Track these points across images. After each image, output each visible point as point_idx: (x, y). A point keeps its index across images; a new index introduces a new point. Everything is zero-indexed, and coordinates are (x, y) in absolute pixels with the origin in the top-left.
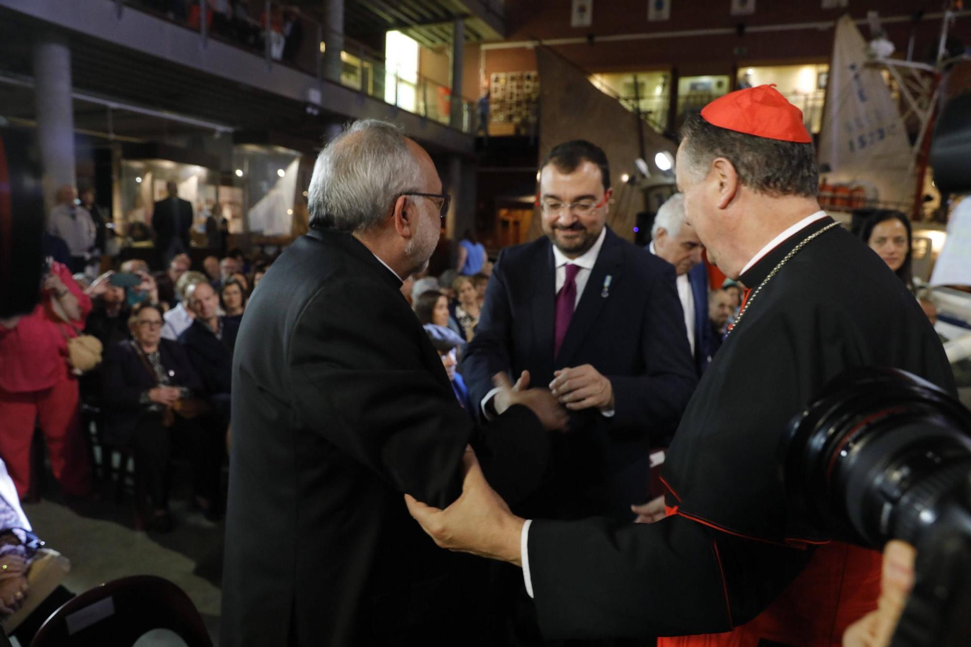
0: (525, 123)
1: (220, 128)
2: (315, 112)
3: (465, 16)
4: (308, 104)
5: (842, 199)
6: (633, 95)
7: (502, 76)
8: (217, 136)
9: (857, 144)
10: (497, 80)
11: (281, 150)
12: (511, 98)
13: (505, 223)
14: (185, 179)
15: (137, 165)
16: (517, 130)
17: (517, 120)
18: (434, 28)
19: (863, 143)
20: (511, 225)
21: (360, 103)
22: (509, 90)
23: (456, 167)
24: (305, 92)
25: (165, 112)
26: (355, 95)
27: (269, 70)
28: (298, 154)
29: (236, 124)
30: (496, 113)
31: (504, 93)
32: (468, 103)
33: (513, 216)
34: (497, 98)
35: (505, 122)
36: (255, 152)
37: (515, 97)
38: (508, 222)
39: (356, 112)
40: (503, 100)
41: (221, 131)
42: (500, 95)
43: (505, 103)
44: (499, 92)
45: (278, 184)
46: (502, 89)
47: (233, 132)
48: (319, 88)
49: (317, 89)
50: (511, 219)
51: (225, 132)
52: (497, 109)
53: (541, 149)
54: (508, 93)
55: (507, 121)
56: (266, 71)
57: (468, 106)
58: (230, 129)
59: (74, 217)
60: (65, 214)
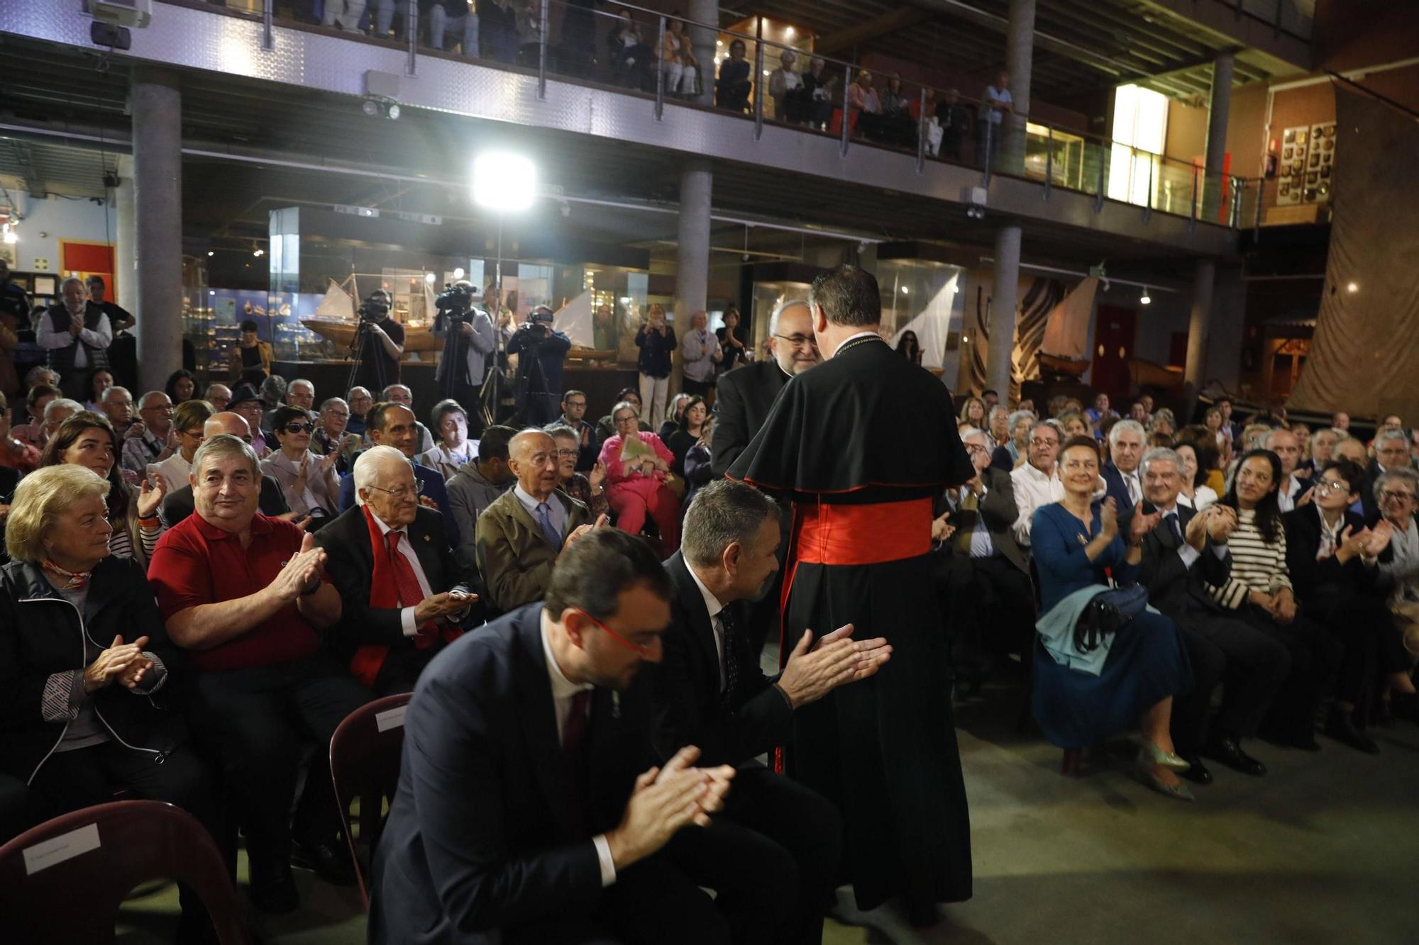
0: (1330, 203)
1: (865, 240)
2: (979, 215)
3: (1234, 50)
4: (970, 206)
7: (1301, 130)
10: (1292, 139)
11: (938, 264)
12: (1316, 164)
13: (1284, 360)
15: (772, 286)
16: (1321, 213)
17: (1322, 197)
18: (1188, 73)
20: (1295, 360)
21: (1044, 198)
22: (1312, 151)
23: (1207, 276)
24: (966, 192)
25: (809, 226)
26: (1038, 187)
27: (921, 169)
28: (958, 268)
29: (884, 234)
30: (1288, 191)
31: (1303, 157)
32: (1238, 179)
33: (1299, 348)
34: (1290, 167)
35: (1302, 203)
36: (905, 266)
37: (1322, 163)
38: (1290, 357)
39: (1038, 209)
40: (1300, 169)
41: (865, 244)
42: (1294, 161)
43: (1305, 173)
44: (1295, 156)
45: (932, 304)
46: (1300, 152)
47: (879, 245)
48: (985, 185)
49: (982, 187)
50: (1296, 353)
51: (871, 244)
52: (1288, 184)
53: (1332, 246)
54: (1310, 157)
55: (1305, 201)
56: (917, 171)
57: (1240, 184)
58: (876, 241)
59: (703, 342)
60: (696, 339)
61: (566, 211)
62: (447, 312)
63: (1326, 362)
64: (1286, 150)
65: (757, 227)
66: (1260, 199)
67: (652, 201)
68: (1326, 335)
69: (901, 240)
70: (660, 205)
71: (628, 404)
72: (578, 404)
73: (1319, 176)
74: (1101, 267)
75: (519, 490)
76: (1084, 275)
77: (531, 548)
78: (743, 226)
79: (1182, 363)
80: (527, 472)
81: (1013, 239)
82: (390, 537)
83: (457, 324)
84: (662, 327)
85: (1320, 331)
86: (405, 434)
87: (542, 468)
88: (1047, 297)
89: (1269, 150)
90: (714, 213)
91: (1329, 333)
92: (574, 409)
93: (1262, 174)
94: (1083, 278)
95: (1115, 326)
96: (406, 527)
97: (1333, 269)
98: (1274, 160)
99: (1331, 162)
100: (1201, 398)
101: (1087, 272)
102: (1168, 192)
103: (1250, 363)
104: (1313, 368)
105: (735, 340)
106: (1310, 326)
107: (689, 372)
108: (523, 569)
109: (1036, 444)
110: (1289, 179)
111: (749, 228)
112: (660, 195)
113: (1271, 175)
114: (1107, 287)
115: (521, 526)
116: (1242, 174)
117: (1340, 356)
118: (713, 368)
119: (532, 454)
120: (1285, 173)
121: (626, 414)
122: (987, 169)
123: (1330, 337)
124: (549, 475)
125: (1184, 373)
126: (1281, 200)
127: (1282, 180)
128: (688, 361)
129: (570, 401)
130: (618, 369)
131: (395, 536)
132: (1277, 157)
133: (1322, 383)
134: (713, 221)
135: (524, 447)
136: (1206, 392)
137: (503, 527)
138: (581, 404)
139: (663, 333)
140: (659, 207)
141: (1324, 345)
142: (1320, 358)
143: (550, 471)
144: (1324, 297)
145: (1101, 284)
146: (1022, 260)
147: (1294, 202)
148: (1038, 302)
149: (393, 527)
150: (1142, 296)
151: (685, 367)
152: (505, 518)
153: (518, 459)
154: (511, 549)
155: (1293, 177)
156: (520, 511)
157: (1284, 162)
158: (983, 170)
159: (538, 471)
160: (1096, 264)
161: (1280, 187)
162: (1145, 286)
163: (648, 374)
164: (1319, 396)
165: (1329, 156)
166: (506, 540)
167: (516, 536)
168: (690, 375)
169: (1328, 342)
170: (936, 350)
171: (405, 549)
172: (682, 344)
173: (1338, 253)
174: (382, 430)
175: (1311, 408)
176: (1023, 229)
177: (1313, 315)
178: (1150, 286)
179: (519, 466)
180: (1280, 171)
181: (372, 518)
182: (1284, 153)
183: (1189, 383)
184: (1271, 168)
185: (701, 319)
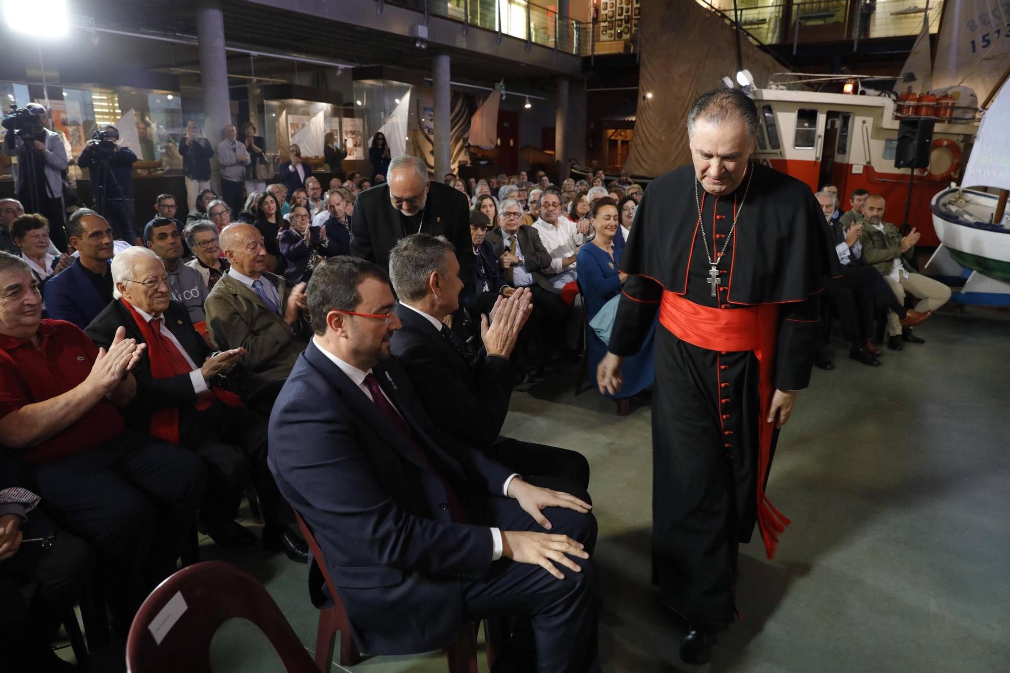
0: (633, 40)
1: (341, 66)
2: (423, 46)
4: (417, 39)
5: (928, 106)
6: (733, 7)
8: (339, 73)
9: (980, 43)
11: (395, 83)
12: (621, 15)
13: (614, 143)
14: (315, 114)
15: (275, 103)
16: (627, 47)
17: (626, 37)
19: (987, 42)
20: (619, 143)
21: (465, 34)
22: (618, 5)
23: (564, 88)
24: (413, 29)
25: (295, 55)
26: (460, 26)
27: (381, 10)
28: (411, 86)
29: (354, 62)
30: (606, 31)
31: (614, 9)
32: (577, 22)
33: (621, 135)
34: (606, 15)
35: (615, 40)
36: (372, 85)
37: (624, 14)
38: (616, 141)
39: (462, 43)
40: (612, 17)
41: (342, 69)
42: (608, 12)
43: (615, 20)
44: (609, 9)
45: (393, 113)
46: (611, 5)
47: (353, 68)
48: (425, 23)
49: (423, 25)
50: (620, 138)
51: (346, 69)
52: (606, 27)
53: (641, 68)
54: (617, 9)
55: (617, 39)
56: (379, 12)
57: (578, 25)
58: (351, 67)
59: (234, 150)
60: (229, 148)
61: (96, 41)
62: (17, 131)
63: (643, 145)
64: (603, 3)
65: (259, 56)
66: (593, 36)
67: (168, 33)
68: (642, 127)
69: (365, 66)
70: (175, 37)
71: (220, 202)
72: (169, 206)
73: (623, 21)
74: (501, 83)
75: (233, 273)
76: (492, 89)
77: (260, 315)
78: (249, 55)
79: (554, 149)
80: (244, 258)
81: (444, 64)
82: (152, 324)
83: (29, 142)
84: (200, 139)
85: (638, 123)
86: (103, 237)
87: (256, 254)
88: (462, 107)
89: (593, 3)
90: (227, 45)
91: (643, 124)
92: (166, 210)
93: (590, 20)
94: (490, 92)
95: (506, 124)
96: (162, 314)
97: (643, 83)
98: (597, 11)
99: (629, 14)
100: (573, 170)
101: (494, 88)
102: (532, 30)
103: (592, 146)
104: (636, 147)
105: (255, 146)
106: (632, 121)
107: (225, 174)
108: (256, 333)
109: (546, 207)
110: (606, 24)
111: (253, 56)
112: (175, 29)
113: (596, 20)
114: (504, 97)
115: (246, 300)
116: (579, 20)
117: (651, 139)
118: (245, 169)
119: (246, 244)
120: (604, 19)
121: (220, 209)
122: (426, 12)
123: (644, 128)
124: (261, 258)
125: (555, 154)
126: (603, 38)
127: (602, 24)
128: (224, 167)
129: (162, 204)
130: (166, 176)
131: (155, 322)
132: (598, 8)
133: (641, 157)
134: (227, 51)
135: (237, 239)
136: (575, 166)
137: (233, 304)
138: (171, 206)
139: (202, 144)
140: (174, 39)
141: (642, 134)
142: (639, 141)
143: (263, 256)
144: (639, 102)
145: (502, 95)
146: (452, 80)
147: (609, 39)
148: (457, 109)
149: (153, 314)
150: (525, 103)
151: (222, 171)
152: (232, 297)
153: (232, 249)
154: (243, 319)
155: (609, 22)
156: (243, 289)
157: (603, 12)
158: (423, 13)
159: (251, 257)
160: (499, 82)
161: (601, 29)
162: (527, 96)
163: (193, 178)
164: (641, 165)
165: (628, 8)
166: (238, 313)
167: (245, 308)
168: (227, 177)
169: (643, 131)
170: (400, 147)
171: (166, 332)
172: (217, 153)
173: (645, 74)
174: (80, 237)
175: (637, 173)
176: (451, 57)
177: (633, 113)
178: (531, 96)
179: (234, 254)
180: (600, 19)
181: (133, 308)
182: (602, 6)
183: (558, 161)
184: (595, 16)
185: (230, 131)
